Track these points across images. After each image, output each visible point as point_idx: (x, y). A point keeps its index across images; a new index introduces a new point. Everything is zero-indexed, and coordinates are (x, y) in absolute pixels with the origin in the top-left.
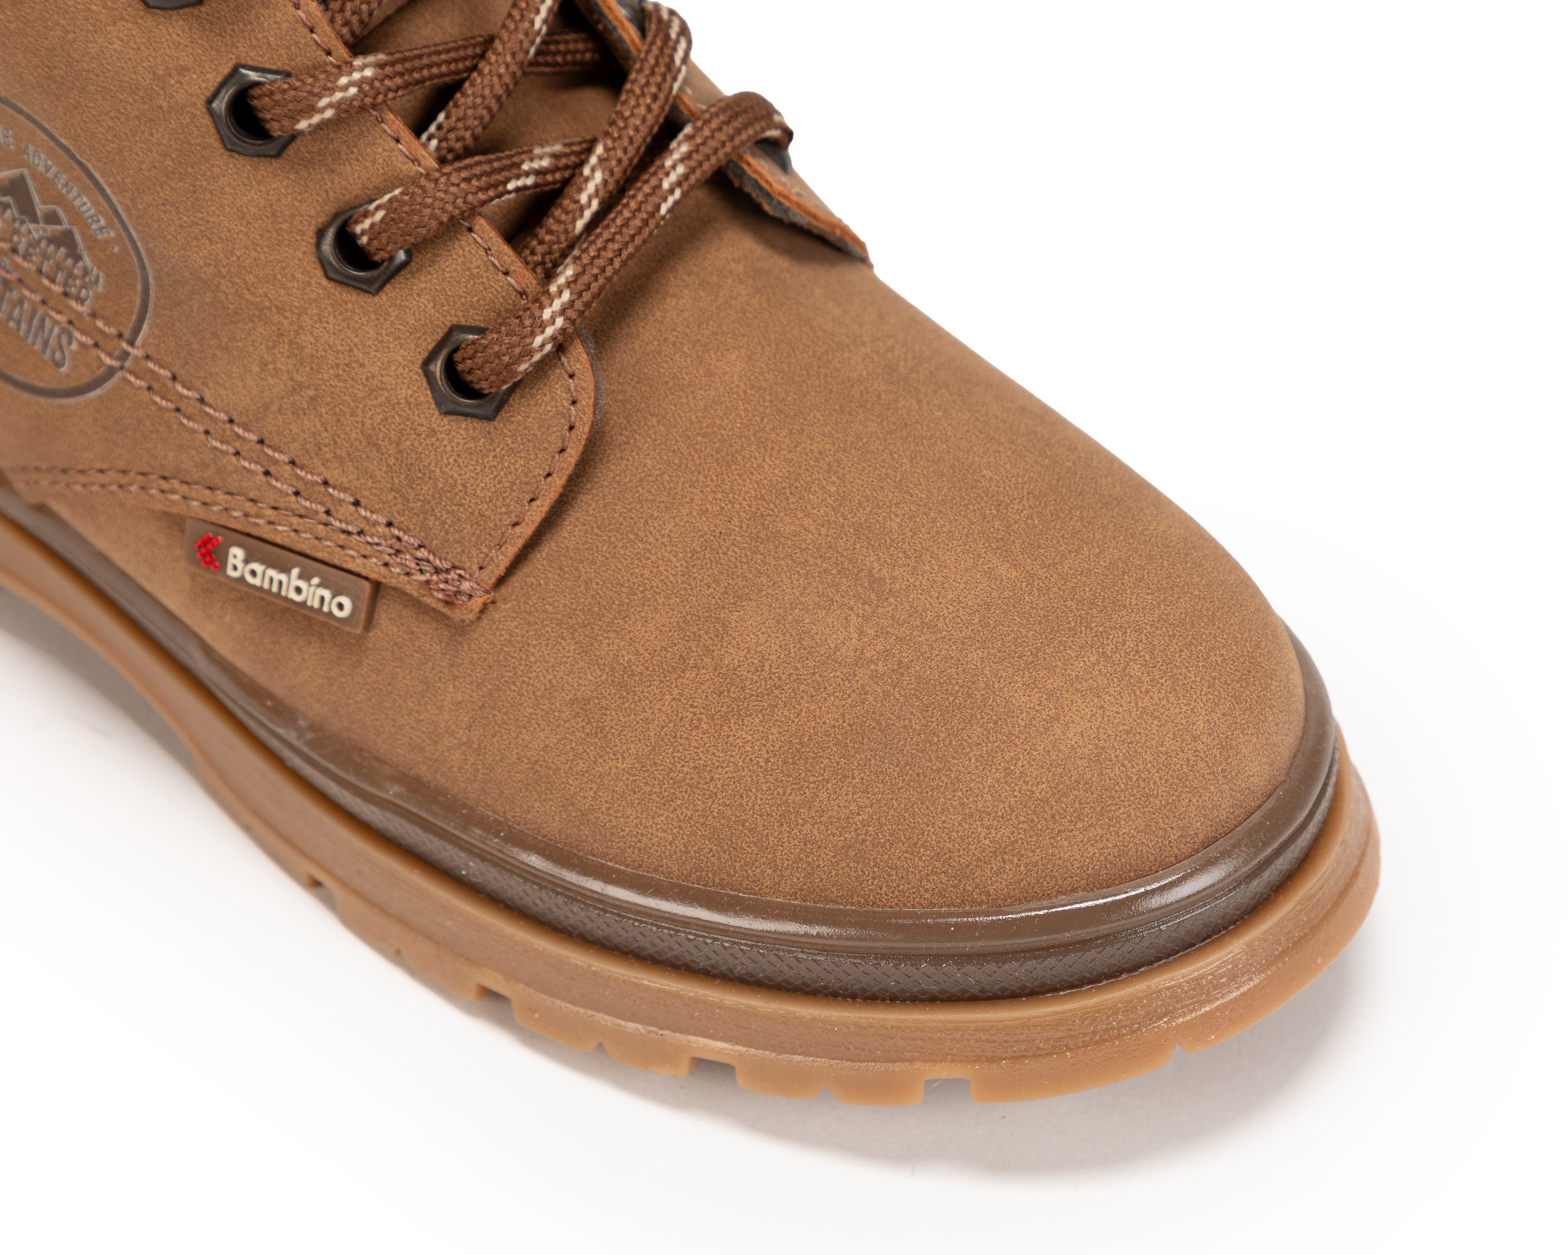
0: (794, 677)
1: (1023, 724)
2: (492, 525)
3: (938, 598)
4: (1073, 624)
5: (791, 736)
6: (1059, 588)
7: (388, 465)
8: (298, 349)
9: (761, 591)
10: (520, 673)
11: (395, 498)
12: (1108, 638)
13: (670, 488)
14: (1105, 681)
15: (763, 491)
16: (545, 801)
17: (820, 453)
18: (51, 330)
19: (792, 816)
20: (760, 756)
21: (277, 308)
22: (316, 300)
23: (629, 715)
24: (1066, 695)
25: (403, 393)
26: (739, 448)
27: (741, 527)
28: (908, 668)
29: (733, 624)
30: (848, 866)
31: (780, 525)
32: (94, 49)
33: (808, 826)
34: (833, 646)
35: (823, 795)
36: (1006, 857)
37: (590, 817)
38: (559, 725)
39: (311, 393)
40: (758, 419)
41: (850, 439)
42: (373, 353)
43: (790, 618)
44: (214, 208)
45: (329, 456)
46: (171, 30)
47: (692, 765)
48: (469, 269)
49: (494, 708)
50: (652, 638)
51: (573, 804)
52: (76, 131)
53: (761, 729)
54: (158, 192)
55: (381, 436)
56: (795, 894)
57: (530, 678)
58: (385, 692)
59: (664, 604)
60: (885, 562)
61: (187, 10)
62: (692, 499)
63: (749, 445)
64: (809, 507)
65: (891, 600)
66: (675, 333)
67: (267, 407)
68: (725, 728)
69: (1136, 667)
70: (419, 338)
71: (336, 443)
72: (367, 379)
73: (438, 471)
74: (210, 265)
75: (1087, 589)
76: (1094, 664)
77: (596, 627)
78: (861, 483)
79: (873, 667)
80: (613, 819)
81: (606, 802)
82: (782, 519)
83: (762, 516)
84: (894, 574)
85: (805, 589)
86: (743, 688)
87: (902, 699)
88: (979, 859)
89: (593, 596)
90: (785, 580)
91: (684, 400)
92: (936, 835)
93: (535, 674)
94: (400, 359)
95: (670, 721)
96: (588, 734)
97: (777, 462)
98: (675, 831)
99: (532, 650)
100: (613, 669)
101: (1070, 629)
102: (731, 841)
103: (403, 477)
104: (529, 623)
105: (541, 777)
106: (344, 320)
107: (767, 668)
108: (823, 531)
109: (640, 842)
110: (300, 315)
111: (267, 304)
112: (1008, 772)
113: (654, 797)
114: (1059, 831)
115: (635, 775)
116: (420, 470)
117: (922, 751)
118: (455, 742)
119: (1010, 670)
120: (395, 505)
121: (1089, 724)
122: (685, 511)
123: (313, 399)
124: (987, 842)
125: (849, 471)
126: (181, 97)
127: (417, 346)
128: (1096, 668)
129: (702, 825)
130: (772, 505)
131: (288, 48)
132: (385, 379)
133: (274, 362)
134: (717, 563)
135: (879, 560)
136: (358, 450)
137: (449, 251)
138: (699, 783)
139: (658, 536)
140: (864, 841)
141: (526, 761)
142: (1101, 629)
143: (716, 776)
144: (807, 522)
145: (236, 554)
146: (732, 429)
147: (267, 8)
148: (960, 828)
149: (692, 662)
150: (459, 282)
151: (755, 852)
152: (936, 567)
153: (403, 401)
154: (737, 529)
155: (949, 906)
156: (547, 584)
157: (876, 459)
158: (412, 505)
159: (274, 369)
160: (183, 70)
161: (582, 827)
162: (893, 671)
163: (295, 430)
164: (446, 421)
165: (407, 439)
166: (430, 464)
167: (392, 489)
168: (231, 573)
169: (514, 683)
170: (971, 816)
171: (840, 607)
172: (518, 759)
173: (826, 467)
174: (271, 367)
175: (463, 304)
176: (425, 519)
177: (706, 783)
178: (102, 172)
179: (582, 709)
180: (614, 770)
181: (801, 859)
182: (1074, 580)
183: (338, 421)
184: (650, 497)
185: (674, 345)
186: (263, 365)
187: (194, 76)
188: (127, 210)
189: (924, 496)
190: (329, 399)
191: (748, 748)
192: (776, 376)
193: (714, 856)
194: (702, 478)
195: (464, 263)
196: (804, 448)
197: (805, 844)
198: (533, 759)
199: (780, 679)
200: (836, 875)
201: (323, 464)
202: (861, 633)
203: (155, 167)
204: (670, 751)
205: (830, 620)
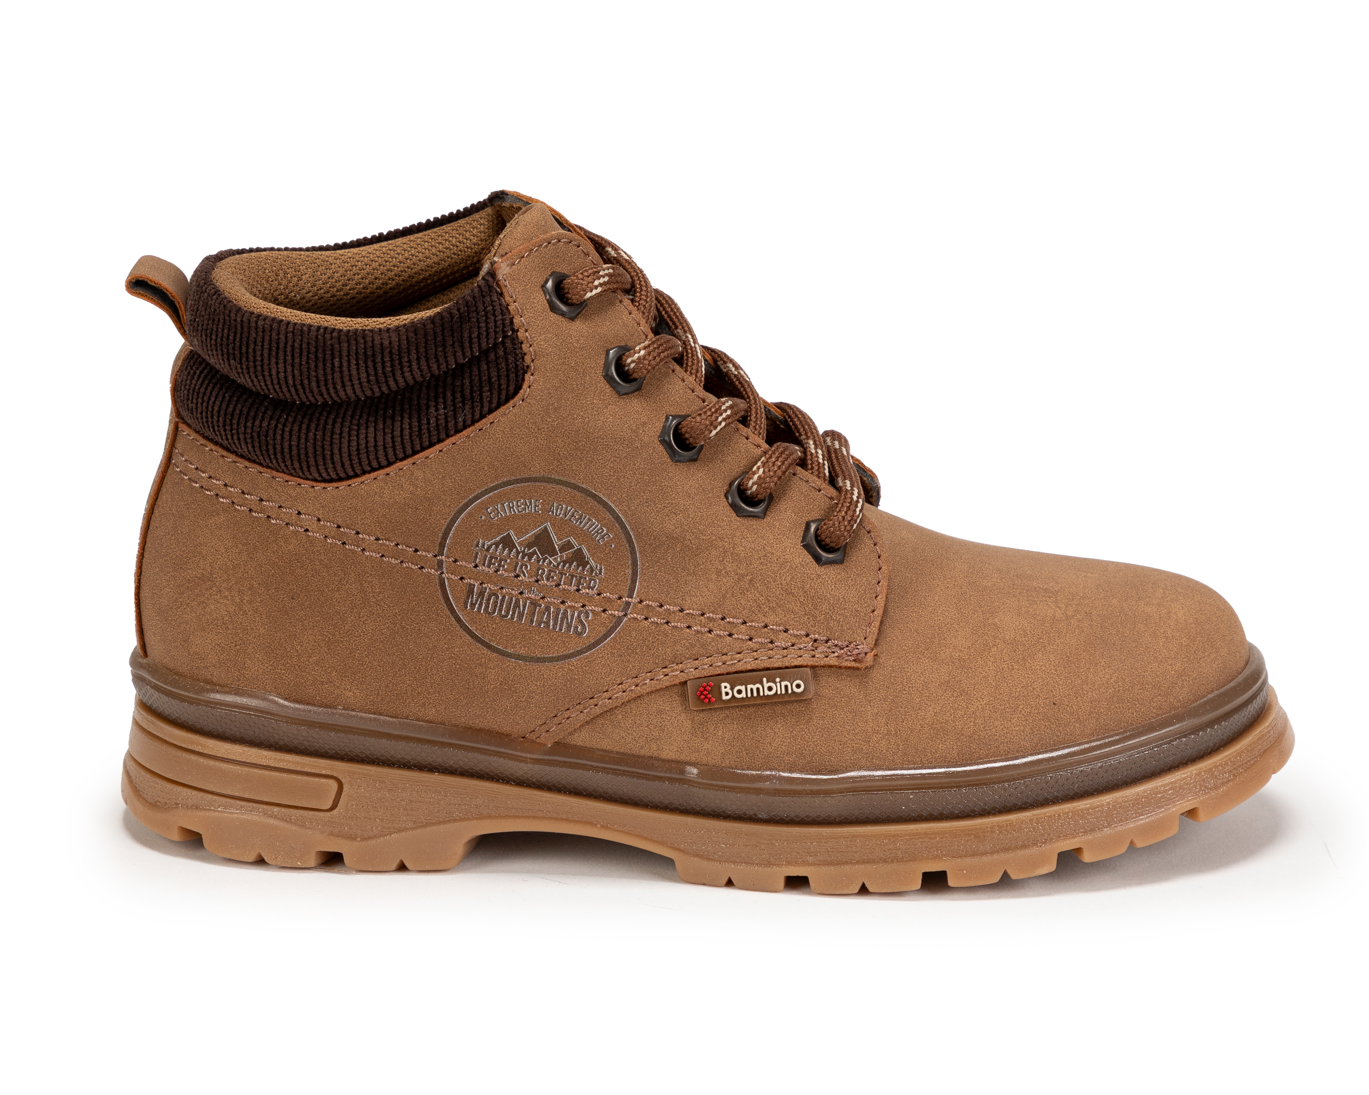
0: (1044, 632)
2: (863, 614)
5: (1061, 655)
7: (801, 602)
8: (737, 556)
10: (905, 684)
11: (808, 618)
16: (945, 741)
18: (573, 616)
19: (1080, 691)
20: (1051, 669)
21: (720, 538)
22: (737, 528)
23: (974, 678)
25: (797, 561)
30: (1115, 707)
32: (600, 424)
33: (1090, 693)
35: (1091, 676)
36: (1183, 678)
37: (975, 737)
38: (938, 700)
39: (749, 578)
42: (775, 546)
44: (674, 495)
45: (766, 609)
46: (633, 405)
47: (1020, 687)
48: (802, 493)
49: (898, 708)
50: (964, 642)
51: (962, 735)
52: (592, 476)
53: (1045, 658)
54: (643, 496)
55: (793, 587)
56: (1093, 733)
57: (912, 684)
58: (830, 728)
61: (636, 393)
67: (724, 596)
68: (1027, 664)
70: (795, 531)
71: (769, 601)
72: (777, 560)
73: (828, 595)
74: (678, 527)
77: (934, 648)
80: (988, 732)
81: (982, 724)
88: (1172, 683)
89: (923, 636)
92: (1150, 676)
93: (914, 681)
94: (790, 544)
95: (998, 672)
96: (957, 697)
98: (1024, 723)
99: (907, 670)
100: (953, 663)
102: (1054, 716)
103: (810, 605)
104: (899, 658)
105: (938, 730)
106: (755, 534)
109: (1006, 738)
110: (732, 538)
111: (714, 538)
112: (1167, 638)
113: (1007, 710)
114: (1200, 659)
115: (992, 704)
116: (819, 598)
117: (1124, 641)
118: (880, 736)
120: (809, 622)
122: (939, 590)
123: (751, 580)
124: (1173, 672)
126: (646, 439)
127: (795, 536)
129: (1037, 714)
131: (686, 402)
132: (786, 557)
133: (725, 568)
136: (782, 600)
137: (790, 487)
138: (1028, 693)
140: (1119, 690)
141: (926, 726)
143: (1035, 687)
145: (725, 687)
147: (671, 384)
148: (1159, 669)
150: (801, 500)
151: (1068, 717)
153: (799, 565)
155: (1165, 714)
158: (818, 619)
159: (725, 572)
160: (644, 424)
161: (971, 745)
163: (743, 602)
164: (823, 569)
165: (807, 584)
166: (823, 593)
167: (805, 614)
168: (725, 697)
169: (904, 690)
170: (1162, 661)
172: (922, 727)
174: (723, 572)
175: (807, 510)
176: (828, 623)
177: (1031, 692)
178: (609, 497)
179: (947, 686)
180: (980, 707)
181: (1092, 712)
183: (768, 587)
186: (718, 572)
187: (650, 426)
188: (625, 514)
190: (760, 577)
191: (1044, 668)
193: (1047, 729)
195: (799, 491)
197: (1092, 703)
198: (930, 723)
200: (1111, 714)
201: (764, 615)
203: (639, 482)
204: (1006, 685)
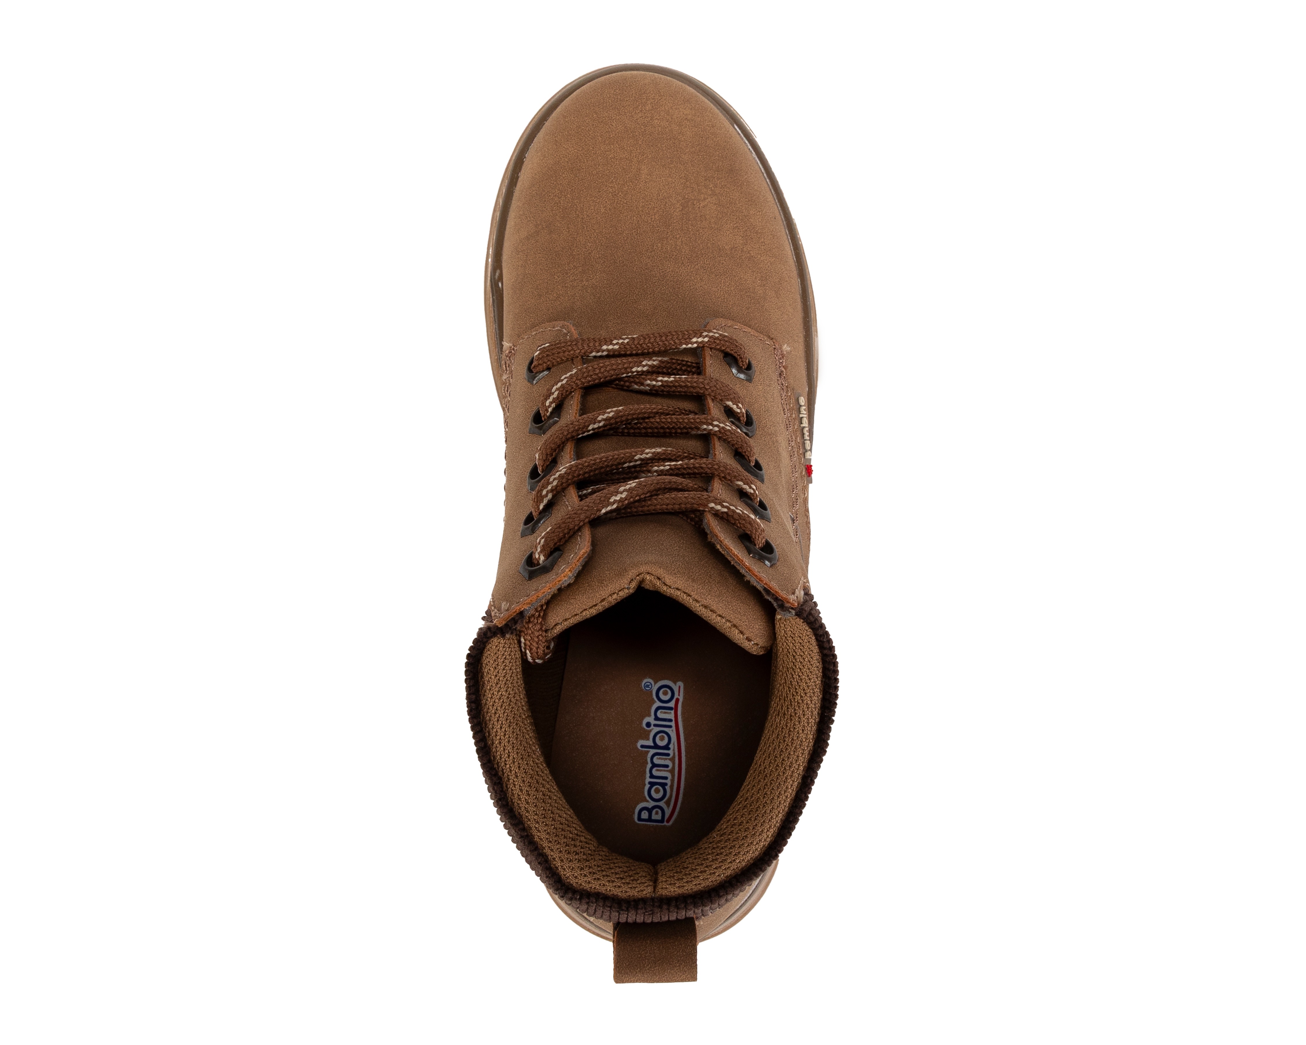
1: (696, 129)
3: (674, 183)
4: (648, 136)
6: (637, 150)
9: (713, 243)
12: (644, 122)
13: (703, 296)
14: (661, 112)
15: (680, 265)
17: (649, 258)
24: (677, 121)
26: (672, 282)
27: (697, 264)
28: (705, 176)
29: (730, 246)
31: (687, 252)
34: (715, 206)
40: (656, 284)
41: (634, 255)
43: (716, 226)
59: (738, 276)
60: (674, 208)
62: (701, 286)
63: (668, 280)
64: (673, 247)
65: (686, 197)
66: (652, 328)
69: (647, 107)
75: (629, 142)
76: (658, 120)
78: (648, 239)
79: (713, 188)
82: (685, 252)
83: (688, 260)
84: (676, 202)
85: (703, 228)
86: (746, 230)
87: (716, 173)
90: (704, 237)
91: (672, 309)
97: (666, 267)
101: (651, 135)
107: (736, 225)
108: (678, 236)
119: (682, 143)
121: (680, 109)
122: (706, 286)
125: (647, 245)
128: (659, 118)
130: (683, 259)
134: (714, 265)
135: (675, 211)
139: (719, 291)
142: (642, 127)
144: (679, 243)
146: (668, 288)
149: (748, 255)
152: (663, 191)
154: (699, 265)
156: (757, 323)
157: (633, 242)
162: (709, 181)
171: (702, 212)
173: (653, 253)
182: (629, 149)
184: (710, 301)
185: (657, 325)
189: (634, 218)
192: (634, 290)
194: (692, 288)
196: (653, 263)
199: (736, 219)
202: (705, 199)
205: (708, 212)
